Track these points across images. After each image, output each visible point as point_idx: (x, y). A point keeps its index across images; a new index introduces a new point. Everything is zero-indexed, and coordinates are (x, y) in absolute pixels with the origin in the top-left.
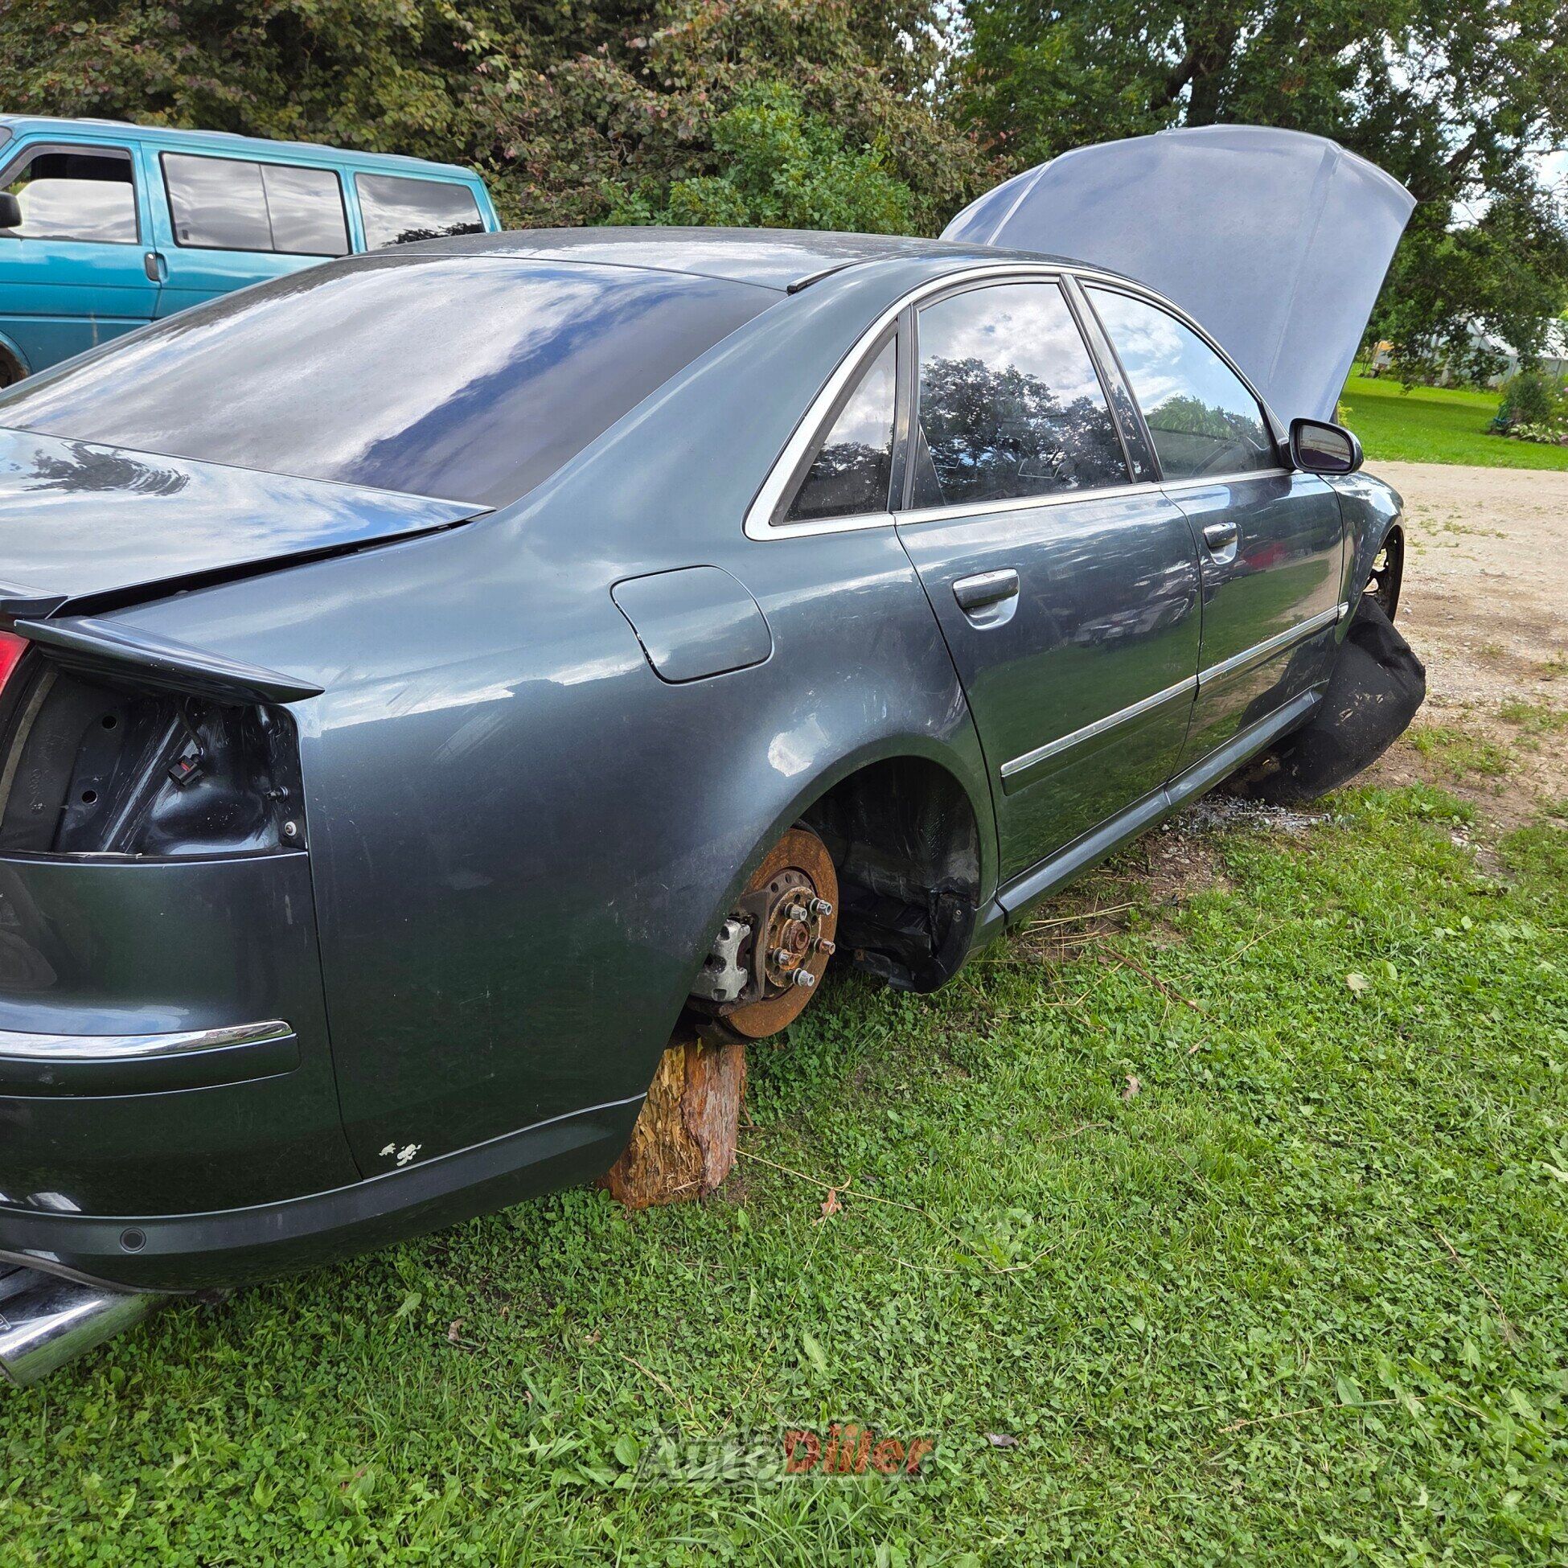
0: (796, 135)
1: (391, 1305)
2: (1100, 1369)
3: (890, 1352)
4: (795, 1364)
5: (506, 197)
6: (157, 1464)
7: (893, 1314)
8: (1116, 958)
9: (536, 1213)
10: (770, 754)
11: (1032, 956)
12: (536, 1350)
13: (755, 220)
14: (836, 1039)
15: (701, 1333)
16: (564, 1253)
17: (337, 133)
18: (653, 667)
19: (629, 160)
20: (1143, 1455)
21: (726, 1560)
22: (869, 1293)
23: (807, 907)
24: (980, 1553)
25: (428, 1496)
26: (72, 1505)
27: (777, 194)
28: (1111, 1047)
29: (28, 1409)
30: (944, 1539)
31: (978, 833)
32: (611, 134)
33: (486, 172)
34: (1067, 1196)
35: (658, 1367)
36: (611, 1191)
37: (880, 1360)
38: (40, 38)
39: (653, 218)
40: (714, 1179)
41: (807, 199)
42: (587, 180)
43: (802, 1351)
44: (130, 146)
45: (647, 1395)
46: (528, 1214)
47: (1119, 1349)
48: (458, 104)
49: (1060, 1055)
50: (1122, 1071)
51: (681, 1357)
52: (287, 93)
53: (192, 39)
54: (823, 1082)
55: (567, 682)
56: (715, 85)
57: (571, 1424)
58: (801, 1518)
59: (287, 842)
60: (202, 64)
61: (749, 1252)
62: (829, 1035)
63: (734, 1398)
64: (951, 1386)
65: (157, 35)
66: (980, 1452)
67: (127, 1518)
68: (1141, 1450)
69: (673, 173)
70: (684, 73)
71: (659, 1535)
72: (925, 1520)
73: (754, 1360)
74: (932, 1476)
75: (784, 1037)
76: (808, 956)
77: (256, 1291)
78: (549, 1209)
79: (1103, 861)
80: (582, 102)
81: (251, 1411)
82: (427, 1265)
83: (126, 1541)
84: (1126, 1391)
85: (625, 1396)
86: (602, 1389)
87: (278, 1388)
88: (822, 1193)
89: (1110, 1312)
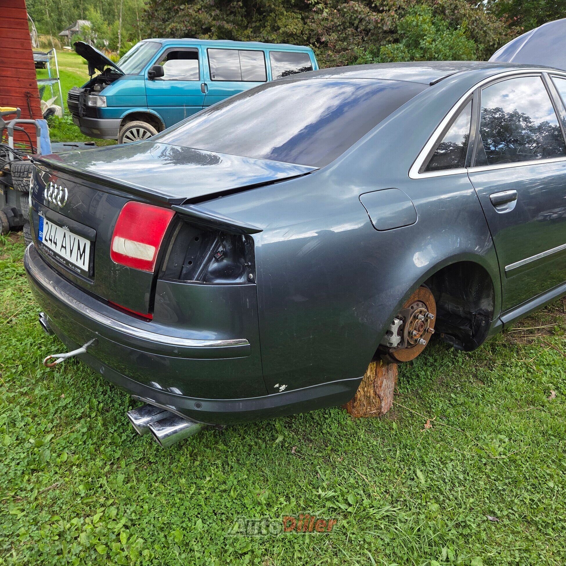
0: (430, 25)
1: (274, 439)
2: (534, 499)
3: (449, 481)
4: (413, 479)
5: (320, 56)
6: (202, 479)
7: (451, 467)
8: (548, 344)
9: (321, 415)
10: (414, 259)
11: (512, 341)
12: (321, 460)
13: (412, 59)
14: (431, 366)
15: (378, 463)
16: (331, 429)
17: (263, 37)
18: (373, 225)
19: (365, 39)
20: (550, 533)
21: (386, 542)
22: (442, 458)
23: (424, 316)
24: (483, 557)
25: (285, 503)
26: (176, 488)
27: (421, 48)
28: (544, 379)
29: (164, 456)
30: (468, 550)
31: (494, 292)
32: (359, 30)
33: (314, 48)
34: (523, 433)
35: (363, 472)
36: (347, 410)
37: (445, 483)
38: (170, 11)
39: (373, 60)
40: (384, 410)
41: (433, 49)
42: (350, 48)
43: (416, 475)
44: (198, 47)
45: (359, 481)
46: (319, 415)
47: (542, 493)
48: (305, 23)
49: (523, 380)
50: (549, 388)
51: (372, 470)
52: (247, 25)
53: (217, 8)
54: (426, 381)
55: (336, 231)
56: (399, 8)
57: (333, 487)
58: (414, 533)
59: (250, 281)
60: (221, 16)
61: (397, 438)
62: (429, 364)
63: (390, 488)
64: (473, 496)
65: (207, 8)
66: (484, 521)
67: (192, 494)
68: (550, 531)
69: (382, 43)
70: (388, 5)
71: (363, 530)
72: (461, 542)
73: (398, 476)
74: (464, 527)
75: (411, 363)
76: (424, 334)
77: (232, 428)
78: (326, 414)
79: (544, 306)
80: (348, 19)
81: (230, 466)
82: (285, 427)
83: (192, 502)
84: (545, 508)
85: (352, 481)
86: (344, 477)
87: (238, 460)
88: (424, 420)
89: (539, 478)
